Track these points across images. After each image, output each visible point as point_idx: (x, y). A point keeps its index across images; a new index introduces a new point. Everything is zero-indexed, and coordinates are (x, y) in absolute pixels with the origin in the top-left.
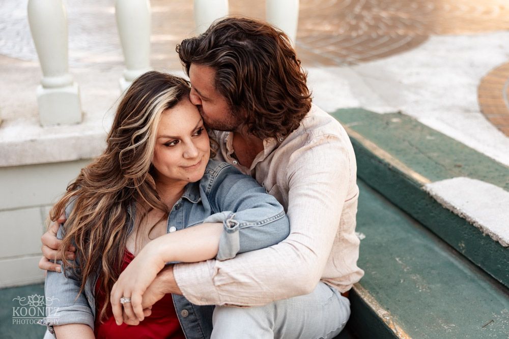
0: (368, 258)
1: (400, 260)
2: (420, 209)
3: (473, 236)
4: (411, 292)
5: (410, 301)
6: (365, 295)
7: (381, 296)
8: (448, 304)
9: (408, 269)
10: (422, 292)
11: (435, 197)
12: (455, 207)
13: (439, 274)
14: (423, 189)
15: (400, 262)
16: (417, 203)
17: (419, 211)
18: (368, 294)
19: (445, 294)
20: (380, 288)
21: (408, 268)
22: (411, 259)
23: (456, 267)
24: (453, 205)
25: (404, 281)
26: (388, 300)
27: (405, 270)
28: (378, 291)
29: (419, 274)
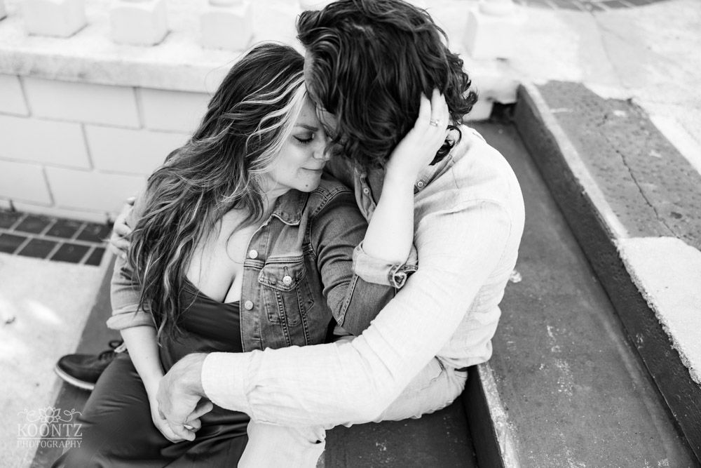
0: (511, 316)
1: (552, 330)
2: (603, 263)
3: (658, 338)
4: (548, 389)
5: (539, 405)
6: (486, 377)
7: (505, 385)
8: (589, 425)
9: (557, 349)
10: (561, 393)
11: (625, 263)
12: (646, 291)
13: (595, 368)
14: (614, 243)
15: (551, 334)
16: (602, 254)
17: (602, 265)
18: (491, 376)
19: (591, 406)
20: (509, 371)
21: (557, 347)
22: (566, 334)
23: (623, 365)
24: (645, 286)
25: (545, 367)
26: (512, 394)
27: (553, 350)
28: (505, 374)
29: (568, 361)
